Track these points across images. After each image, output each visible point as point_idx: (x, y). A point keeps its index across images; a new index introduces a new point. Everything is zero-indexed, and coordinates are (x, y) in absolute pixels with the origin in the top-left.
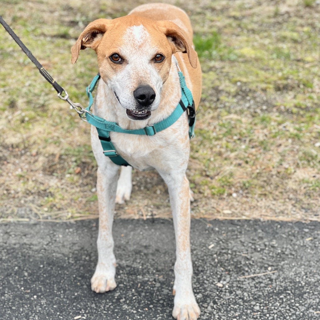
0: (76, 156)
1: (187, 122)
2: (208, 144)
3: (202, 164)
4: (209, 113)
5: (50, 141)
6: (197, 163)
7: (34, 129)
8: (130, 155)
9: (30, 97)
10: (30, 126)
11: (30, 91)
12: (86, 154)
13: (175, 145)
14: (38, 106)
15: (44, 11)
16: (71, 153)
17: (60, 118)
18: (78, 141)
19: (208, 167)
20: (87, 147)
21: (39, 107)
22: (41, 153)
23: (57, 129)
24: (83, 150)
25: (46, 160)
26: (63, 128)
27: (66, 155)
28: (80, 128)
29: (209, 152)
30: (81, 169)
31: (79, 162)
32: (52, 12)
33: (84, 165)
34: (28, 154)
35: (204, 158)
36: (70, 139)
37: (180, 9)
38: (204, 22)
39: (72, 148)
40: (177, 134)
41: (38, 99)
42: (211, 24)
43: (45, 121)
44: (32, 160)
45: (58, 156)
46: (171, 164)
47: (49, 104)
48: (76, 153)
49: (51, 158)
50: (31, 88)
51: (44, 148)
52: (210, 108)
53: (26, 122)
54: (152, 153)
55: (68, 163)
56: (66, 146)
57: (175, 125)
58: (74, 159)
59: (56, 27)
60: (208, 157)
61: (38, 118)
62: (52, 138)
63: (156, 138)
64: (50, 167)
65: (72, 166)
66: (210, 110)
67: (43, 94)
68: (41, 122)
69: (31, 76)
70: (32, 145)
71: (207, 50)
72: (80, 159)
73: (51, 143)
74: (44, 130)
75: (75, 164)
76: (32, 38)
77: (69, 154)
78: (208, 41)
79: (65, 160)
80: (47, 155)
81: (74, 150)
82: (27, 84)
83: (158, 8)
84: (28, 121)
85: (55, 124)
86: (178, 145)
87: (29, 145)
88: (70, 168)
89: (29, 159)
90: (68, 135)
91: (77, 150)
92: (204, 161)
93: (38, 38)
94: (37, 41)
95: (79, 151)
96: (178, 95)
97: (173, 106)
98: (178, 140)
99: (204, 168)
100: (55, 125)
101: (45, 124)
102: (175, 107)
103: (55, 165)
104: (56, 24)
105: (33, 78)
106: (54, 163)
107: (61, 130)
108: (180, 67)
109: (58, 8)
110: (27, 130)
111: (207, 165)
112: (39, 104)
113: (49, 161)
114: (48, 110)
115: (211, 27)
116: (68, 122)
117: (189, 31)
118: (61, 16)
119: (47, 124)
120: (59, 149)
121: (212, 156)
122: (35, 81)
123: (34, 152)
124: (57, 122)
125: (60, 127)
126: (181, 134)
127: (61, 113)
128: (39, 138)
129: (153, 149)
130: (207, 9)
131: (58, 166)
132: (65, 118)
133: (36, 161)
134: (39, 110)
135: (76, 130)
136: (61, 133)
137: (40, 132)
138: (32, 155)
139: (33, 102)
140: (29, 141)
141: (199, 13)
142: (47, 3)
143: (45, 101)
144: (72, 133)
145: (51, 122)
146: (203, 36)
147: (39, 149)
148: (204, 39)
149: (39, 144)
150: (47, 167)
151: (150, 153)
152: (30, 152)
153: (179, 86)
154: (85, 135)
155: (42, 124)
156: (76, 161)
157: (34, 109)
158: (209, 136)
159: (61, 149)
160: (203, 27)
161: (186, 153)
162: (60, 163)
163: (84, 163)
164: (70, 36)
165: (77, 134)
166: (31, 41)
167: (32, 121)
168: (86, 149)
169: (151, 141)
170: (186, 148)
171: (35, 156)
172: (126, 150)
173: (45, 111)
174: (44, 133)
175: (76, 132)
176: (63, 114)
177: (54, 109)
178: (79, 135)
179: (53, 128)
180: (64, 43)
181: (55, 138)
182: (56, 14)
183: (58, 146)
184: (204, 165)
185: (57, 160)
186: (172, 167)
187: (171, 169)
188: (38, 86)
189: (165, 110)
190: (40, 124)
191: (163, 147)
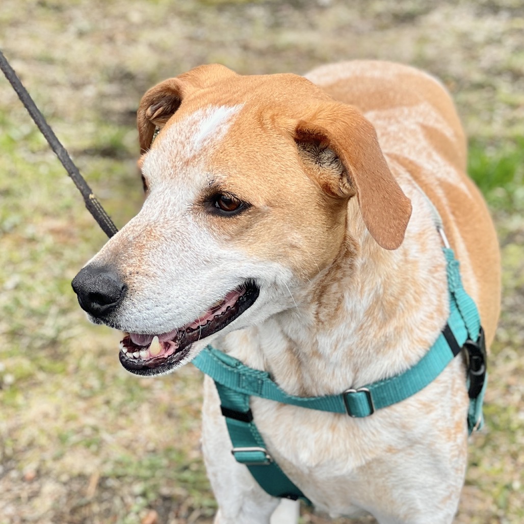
0: (146, 479)
1: (462, 385)
2: (504, 445)
3: (489, 500)
4: (508, 358)
5: (74, 438)
6: (475, 497)
7: (28, 407)
8: (306, 471)
9: (19, 319)
10: (20, 399)
11: (17, 302)
12: (172, 474)
13: (430, 445)
14: (39, 343)
15: (55, 84)
16: (131, 471)
17: (102, 375)
18: (149, 439)
19: (506, 507)
20: (174, 456)
21: (43, 347)
22: (48, 474)
23: (94, 407)
24: (164, 462)
25: (64, 490)
26: (108, 403)
27: (118, 477)
28: (155, 404)
29: (509, 467)
30: (159, 514)
31: (152, 496)
32: (77, 86)
33: (167, 504)
34: (14, 474)
35: (495, 483)
36: (127, 434)
37: (426, 76)
38: (491, 110)
39: (134, 459)
40: (433, 415)
41: (41, 324)
42: (511, 114)
43: (58, 386)
44: (25, 490)
45: (94, 481)
46: (418, 499)
47: (71, 338)
48: (145, 473)
49: (76, 486)
50: (22, 295)
51: (57, 459)
52: (509, 344)
53: (6, 388)
54: (366, 469)
55: (122, 499)
56: (118, 453)
57: (429, 393)
58: (138, 488)
59: (89, 128)
60: (506, 479)
61: (41, 376)
62: (79, 431)
63: (377, 424)
64: (74, 511)
65: (135, 508)
66: (509, 351)
67: (54, 310)
68: (49, 387)
69: (22, 261)
70: (24, 451)
71: (502, 186)
72: (155, 488)
73: (75, 446)
74: (58, 409)
75: (141, 501)
76: (23, 159)
77: (125, 476)
78: (504, 161)
79: (113, 491)
80: (64, 478)
81: (140, 463)
82: (10, 284)
83: (368, 74)
84: (11, 386)
85: (85, 393)
86: (437, 446)
87: (15, 452)
88: (128, 513)
89: (16, 490)
90: (122, 421)
91: (146, 462)
92: (495, 490)
93: (39, 158)
94: (36, 165)
95: (153, 467)
96: (439, 311)
97: (421, 341)
98: (437, 433)
99: (494, 509)
100: (87, 396)
101: (60, 394)
102: (432, 344)
103: (88, 504)
104: (88, 120)
105: (26, 266)
106: (83, 501)
107: (104, 409)
108: (447, 236)
109: (95, 74)
110: (10, 411)
111: (501, 501)
112: (42, 338)
113: (70, 495)
114: (68, 353)
115: (511, 123)
116: (123, 387)
117: (456, 135)
118: (102, 96)
119: (66, 394)
120: (97, 461)
121: (517, 476)
122: (32, 275)
123: (29, 469)
124: (91, 388)
125: (100, 399)
126: (445, 417)
127: (102, 362)
128: (42, 431)
129: (369, 457)
130: (499, 73)
131: (96, 508)
132: (115, 377)
133: (35, 495)
134: (42, 354)
135: (145, 407)
136: (104, 418)
137: (46, 416)
138: (23, 479)
139: (27, 331)
140: (15, 441)
141: (479, 86)
142: (65, 63)
143: (59, 331)
144: (134, 416)
145: (76, 387)
146: (490, 148)
147: (43, 461)
148: (492, 155)
149: (42, 448)
150: (67, 509)
151: (361, 469)
152: (20, 469)
153: (444, 287)
154: (168, 423)
155: (53, 394)
156: (144, 495)
157: (30, 352)
158: (509, 421)
159: (105, 462)
160: (490, 122)
161: (457, 470)
162: (100, 500)
163: (166, 499)
164: (128, 153)
165: (146, 418)
166: (20, 167)
167: (23, 385)
168: (171, 461)
169: (364, 435)
170: (458, 456)
171: (31, 481)
172: (297, 457)
173: (58, 357)
174: (56, 419)
175: (145, 415)
176: (109, 364)
177: (84, 352)
178: (153, 422)
179: (81, 404)
180: (110, 171)
181: (88, 431)
182: (90, 92)
183: (96, 454)
184: (495, 502)
185: (91, 490)
186: (420, 505)
187: (417, 511)
188: (40, 290)
189: (399, 348)
190: (46, 393)
191: (399, 451)
